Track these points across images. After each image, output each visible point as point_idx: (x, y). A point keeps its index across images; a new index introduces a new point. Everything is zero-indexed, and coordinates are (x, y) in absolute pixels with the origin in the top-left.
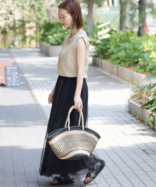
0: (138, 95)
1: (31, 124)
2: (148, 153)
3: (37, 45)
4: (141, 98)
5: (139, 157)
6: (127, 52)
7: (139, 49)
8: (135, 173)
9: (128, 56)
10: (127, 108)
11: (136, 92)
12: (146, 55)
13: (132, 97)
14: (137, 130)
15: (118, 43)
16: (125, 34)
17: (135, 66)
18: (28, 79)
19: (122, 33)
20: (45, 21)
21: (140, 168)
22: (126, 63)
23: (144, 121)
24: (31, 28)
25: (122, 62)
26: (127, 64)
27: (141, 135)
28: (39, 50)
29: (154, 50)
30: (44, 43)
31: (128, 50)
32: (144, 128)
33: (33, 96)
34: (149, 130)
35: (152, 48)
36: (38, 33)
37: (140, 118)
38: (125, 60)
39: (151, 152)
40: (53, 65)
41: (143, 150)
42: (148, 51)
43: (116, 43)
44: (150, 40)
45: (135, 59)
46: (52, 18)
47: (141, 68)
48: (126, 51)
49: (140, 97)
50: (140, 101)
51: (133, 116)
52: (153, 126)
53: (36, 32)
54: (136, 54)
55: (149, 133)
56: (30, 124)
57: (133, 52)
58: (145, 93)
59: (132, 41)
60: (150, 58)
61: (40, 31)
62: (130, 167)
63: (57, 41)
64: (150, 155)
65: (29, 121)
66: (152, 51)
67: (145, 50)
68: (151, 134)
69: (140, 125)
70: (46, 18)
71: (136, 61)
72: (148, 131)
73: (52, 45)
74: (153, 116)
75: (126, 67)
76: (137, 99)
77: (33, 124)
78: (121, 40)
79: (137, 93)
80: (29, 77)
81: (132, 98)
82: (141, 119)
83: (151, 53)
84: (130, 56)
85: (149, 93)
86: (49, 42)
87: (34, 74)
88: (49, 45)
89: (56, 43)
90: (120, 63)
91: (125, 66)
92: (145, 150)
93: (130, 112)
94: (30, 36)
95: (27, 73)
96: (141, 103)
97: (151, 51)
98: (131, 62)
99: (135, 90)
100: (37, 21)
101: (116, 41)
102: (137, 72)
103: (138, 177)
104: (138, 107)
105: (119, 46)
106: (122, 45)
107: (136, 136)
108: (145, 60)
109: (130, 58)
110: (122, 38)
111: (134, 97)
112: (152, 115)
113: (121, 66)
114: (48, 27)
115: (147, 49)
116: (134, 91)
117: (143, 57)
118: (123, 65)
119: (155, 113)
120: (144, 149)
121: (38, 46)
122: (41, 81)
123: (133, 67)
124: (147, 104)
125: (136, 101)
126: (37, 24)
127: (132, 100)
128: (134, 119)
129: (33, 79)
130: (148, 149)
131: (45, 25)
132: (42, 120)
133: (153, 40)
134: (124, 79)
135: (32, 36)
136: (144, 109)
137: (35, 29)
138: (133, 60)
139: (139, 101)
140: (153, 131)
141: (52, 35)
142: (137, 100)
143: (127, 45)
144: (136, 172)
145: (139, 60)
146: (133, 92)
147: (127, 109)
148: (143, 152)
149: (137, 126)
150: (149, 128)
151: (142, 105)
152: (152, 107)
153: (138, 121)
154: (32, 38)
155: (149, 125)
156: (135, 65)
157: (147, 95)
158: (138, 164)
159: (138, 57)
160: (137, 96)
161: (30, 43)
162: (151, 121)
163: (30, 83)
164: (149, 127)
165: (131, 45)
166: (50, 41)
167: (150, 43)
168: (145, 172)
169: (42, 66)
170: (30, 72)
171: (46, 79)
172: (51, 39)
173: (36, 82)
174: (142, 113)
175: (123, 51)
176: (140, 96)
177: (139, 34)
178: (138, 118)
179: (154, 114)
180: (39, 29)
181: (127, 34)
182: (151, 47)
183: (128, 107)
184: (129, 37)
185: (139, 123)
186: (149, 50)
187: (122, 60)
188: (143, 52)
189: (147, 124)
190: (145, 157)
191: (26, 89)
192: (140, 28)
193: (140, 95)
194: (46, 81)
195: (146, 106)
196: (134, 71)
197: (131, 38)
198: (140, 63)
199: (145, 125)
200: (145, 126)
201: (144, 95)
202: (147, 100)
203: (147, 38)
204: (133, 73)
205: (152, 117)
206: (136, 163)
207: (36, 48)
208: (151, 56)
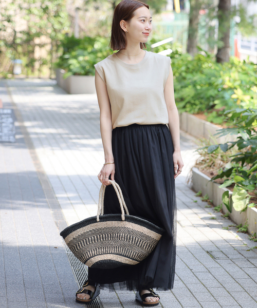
0: (208, 161)
1: (27, 204)
2: (216, 256)
3: (51, 74)
4: (212, 166)
5: (200, 264)
6: (196, 90)
7: (216, 84)
8: (189, 289)
9: (198, 96)
10: (188, 181)
11: (205, 155)
12: (227, 95)
13: (198, 164)
14: (201, 219)
15: (184, 74)
16: (196, 58)
17: (208, 113)
18: (30, 130)
19: (190, 58)
20: (67, 34)
21: (199, 282)
22: (194, 106)
23: (214, 203)
24: (41, 46)
25: (188, 106)
26: (197, 109)
27: (208, 226)
28: (54, 82)
29: (240, 86)
30: (62, 71)
31: (200, 85)
32: (214, 216)
33: (35, 158)
34: (223, 218)
35: (238, 83)
36: (54, 55)
37: (208, 199)
38: (192, 102)
39: (221, 255)
40: (75, 108)
41: (208, 252)
42: (230, 89)
43: (180, 74)
44: (234, 69)
45: (210, 101)
46: (77, 29)
47: (219, 115)
48: (196, 88)
49: (210, 164)
50: (211, 170)
51: (197, 196)
52: (229, 213)
53: (51, 53)
54: (212, 92)
55: (221, 223)
56: (24, 204)
57: (208, 90)
58: (220, 157)
59: (206, 71)
60: (233, 99)
61: (57, 51)
62: (182, 279)
63: (83, 68)
64: (218, 261)
65: (23, 200)
66: (238, 87)
67: (225, 87)
68: (224, 226)
69: (207, 210)
70: (67, 29)
71: (211, 103)
72: (220, 221)
73: (75, 74)
74: (230, 196)
75: (194, 114)
76: (206, 167)
77: (30, 205)
78: (188, 68)
79: (207, 157)
80: (33, 127)
81: (198, 166)
82: (211, 201)
83: (235, 91)
84: (202, 96)
85: (227, 158)
86: (70, 70)
87: (41, 123)
88: (69, 74)
89: (83, 72)
90: (184, 107)
91: (192, 112)
92: (211, 252)
93: (193, 189)
94: (40, 59)
95: (29, 120)
96: (212, 174)
97: (235, 88)
98: (203, 106)
99: (204, 152)
100: (53, 34)
101: (180, 70)
102: (212, 122)
103: (194, 296)
104: (206, 180)
105: (184, 78)
106: (189, 76)
107: (199, 228)
108: (225, 103)
109: (202, 98)
110: (190, 66)
111: (201, 164)
112: (226, 193)
113: (186, 111)
114: (71, 44)
115: (228, 84)
116: (201, 154)
117: (223, 98)
118: (190, 111)
119: (232, 191)
120: (209, 250)
121: (53, 76)
122: (52, 134)
123: (206, 114)
124: (221, 176)
125: (203, 170)
126: (52, 38)
127: (198, 168)
128: (199, 199)
129: (38, 130)
130: (217, 249)
131: (66, 42)
132: (45, 198)
133: (240, 70)
134: (191, 134)
135: (43, 59)
136: (215, 184)
137: (48, 47)
138: (206, 103)
139: (208, 171)
140: (228, 221)
141: (76, 57)
142: (205, 169)
143: (197, 77)
144: (191, 288)
145: (216, 102)
146: (200, 156)
147: (190, 182)
148: (207, 254)
149: (203, 211)
150: (222, 216)
151: (213, 176)
152: (228, 180)
153: (206, 204)
154: (44, 63)
155: (222, 211)
156: (210, 111)
157: (223, 160)
158: (197, 274)
159: (213, 98)
160: (205, 162)
161: (40, 70)
162: (225, 204)
163: (32, 136)
164: (222, 214)
165: (204, 77)
166: (72, 67)
167: (234, 75)
168: (206, 288)
169: (56, 109)
170: (35, 119)
171: (60, 131)
172: (74, 64)
173: (43, 136)
174: (213, 191)
175: (190, 87)
176: (212, 162)
177: (219, 60)
178: (205, 198)
179: (230, 193)
180: (55, 48)
181: (199, 60)
182: (235, 81)
183: (191, 180)
184: (201, 64)
185: (207, 207)
186: (233, 87)
187: (189, 102)
188: (224, 89)
189: (219, 209)
190: (210, 263)
191: (24, 147)
192: (219, 50)
193: (211, 160)
194: (60, 134)
195: (219, 180)
196: (207, 121)
197: (205, 66)
198: (217, 107)
199: (216, 210)
200: (216, 212)
201: (218, 161)
202: (221, 168)
203: (230, 66)
204: (204, 124)
205: (228, 197)
206: (193, 273)
207: (50, 78)
208: (234, 96)
